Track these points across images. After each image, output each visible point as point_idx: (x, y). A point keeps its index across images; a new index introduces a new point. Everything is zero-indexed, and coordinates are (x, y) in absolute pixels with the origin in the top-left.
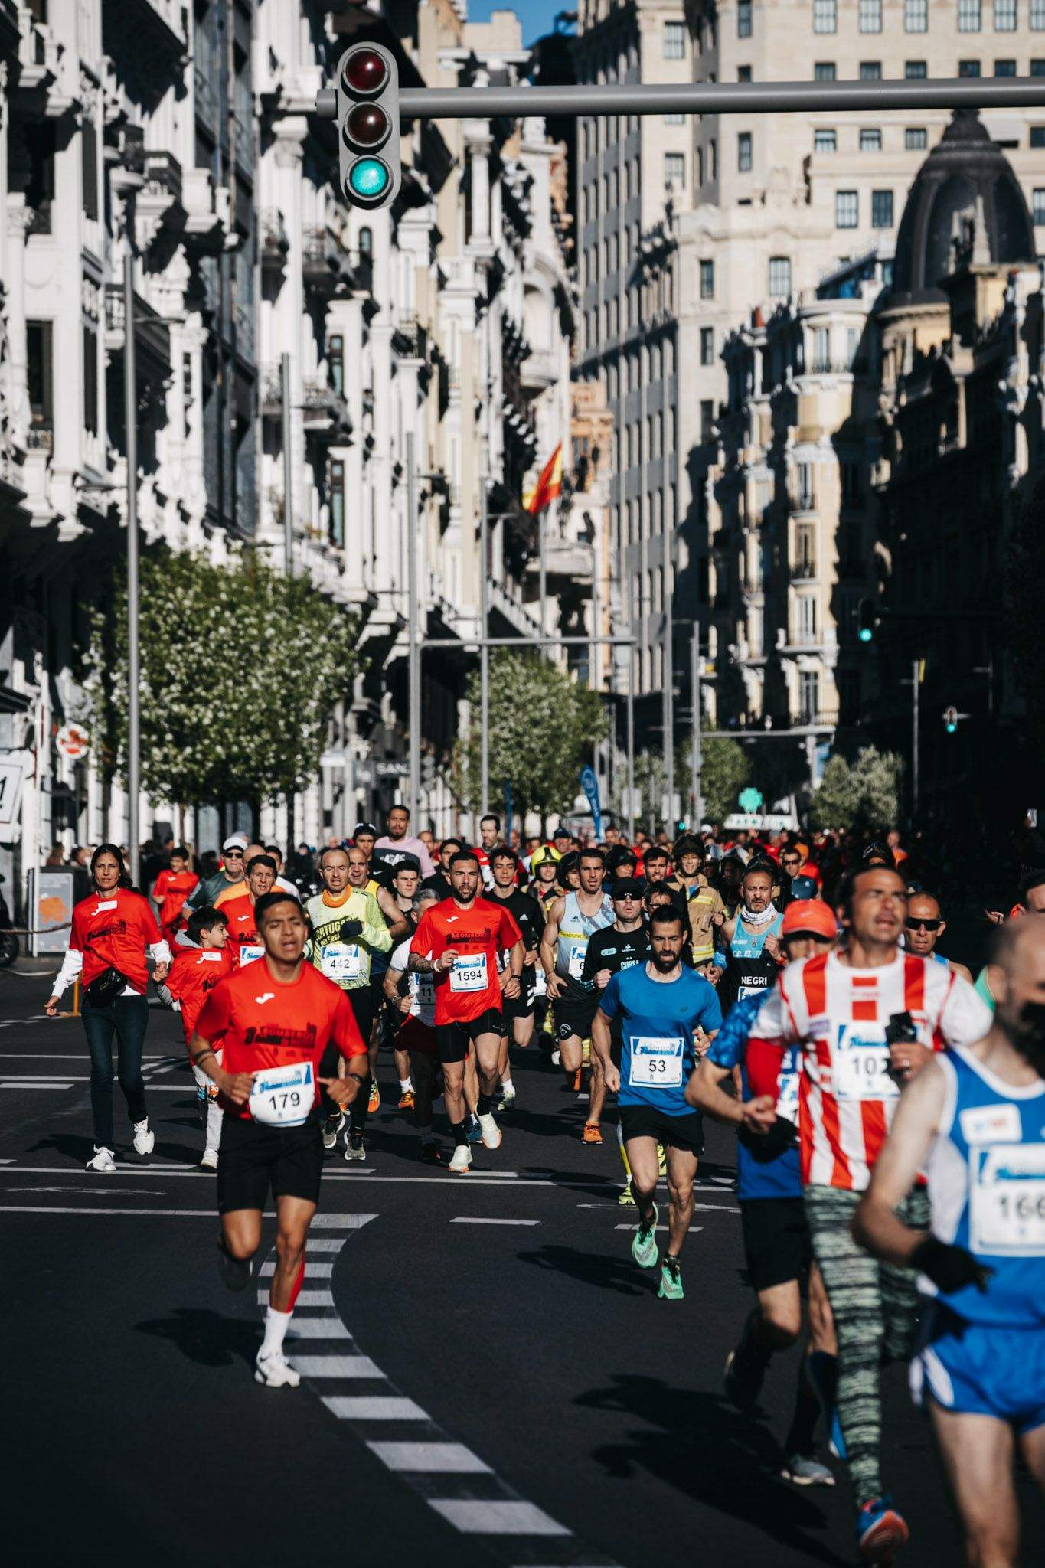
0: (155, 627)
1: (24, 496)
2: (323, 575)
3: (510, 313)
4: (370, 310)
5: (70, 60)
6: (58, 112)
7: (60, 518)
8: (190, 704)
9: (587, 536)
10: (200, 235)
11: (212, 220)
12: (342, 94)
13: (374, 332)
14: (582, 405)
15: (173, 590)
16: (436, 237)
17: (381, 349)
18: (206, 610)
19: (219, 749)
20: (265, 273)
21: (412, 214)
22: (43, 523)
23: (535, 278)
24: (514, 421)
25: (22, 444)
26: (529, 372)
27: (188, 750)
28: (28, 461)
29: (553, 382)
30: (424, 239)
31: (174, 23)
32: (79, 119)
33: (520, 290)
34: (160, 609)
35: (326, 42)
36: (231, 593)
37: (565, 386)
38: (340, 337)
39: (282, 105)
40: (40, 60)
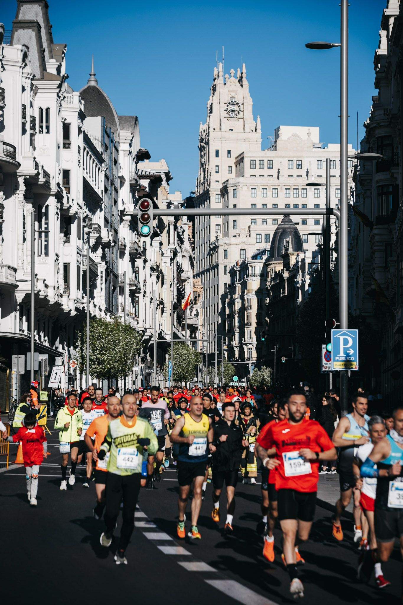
0: (93, 336)
1: (63, 305)
2: (133, 324)
3: (179, 262)
4: (145, 261)
5: (75, 202)
6: (72, 215)
7: (71, 310)
8: (101, 355)
9: (197, 315)
10: (105, 243)
11: (108, 240)
12: (139, 210)
13: (146, 266)
14: (196, 284)
15: (97, 328)
16: (161, 244)
17: (148, 271)
18: (105, 332)
19: (108, 366)
20: (120, 251)
21: (156, 238)
22: (67, 311)
23: (185, 254)
25: (62, 293)
26: (184, 276)
27: (101, 366)
28: (63, 297)
29: (189, 278)
30: (158, 244)
31: (100, 194)
32: (77, 216)
33: (181, 256)
34: (95, 332)
35: (136, 198)
36: (112, 328)
37: (192, 280)
38: (138, 267)
39: (125, 213)
40: (68, 202)
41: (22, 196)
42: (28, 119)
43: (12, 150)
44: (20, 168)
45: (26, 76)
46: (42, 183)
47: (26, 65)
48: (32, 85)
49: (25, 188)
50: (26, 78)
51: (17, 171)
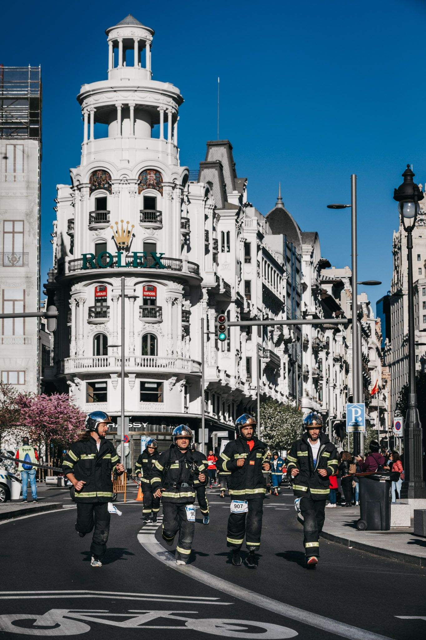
0: (265, 416)
1: (243, 391)
2: (316, 406)
3: (364, 353)
4: (328, 353)
5: (255, 307)
6: (252, 317)
7: (251, 396)
8: (272, 431)
9: (384, 399)
10: (287, 339)
11: (289, 336)
13: (329, 358)
14: (384, 372)
15: (268, 409)
16: (344, 338)
17: (331, 361)
18: (275, 413)
19: (277, 440)
20: (304, 346)
21: (338, 334)
22: (248, 396)
23: (372, 346)
24: (365, 375)
25: (244, 381)
26: (370, 365)
27: (271, 440)
28: (245, 384)
29: (376, 367)
30: (342, 338)
31: (282, 299)
32: (257, 318)
33: (367, 348)
35: (319, 300)
37: (380, 368)
38: (322, 359)
39: (307, 313)
40: (249, 307)
41: (206, 303)
42: (211, 242)
43: (196, 267)
44: (203, 282)
45: (209, 207)
46: (222, 293)
47: (208, 199)
48: (214, 214)
49: (207, 297)
50: (209, 208)
51: (201, 284)
